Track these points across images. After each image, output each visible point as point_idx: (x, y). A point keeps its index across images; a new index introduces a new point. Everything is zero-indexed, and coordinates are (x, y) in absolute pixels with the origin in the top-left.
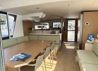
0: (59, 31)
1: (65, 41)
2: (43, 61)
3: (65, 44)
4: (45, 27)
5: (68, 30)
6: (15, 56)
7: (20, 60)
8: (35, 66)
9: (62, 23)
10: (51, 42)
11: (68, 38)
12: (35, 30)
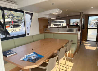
0: (77, 29)
1: (85, 41)
2: (57, 62)
3: (85, 44)
4: (61, 24)
5: (89, 27)
6: (27, 55)
7: (30, 61)
8: (46, 69)
9: (81, 20)
10: (68, 42)
11: (88, 37)
12: (50, 28)
